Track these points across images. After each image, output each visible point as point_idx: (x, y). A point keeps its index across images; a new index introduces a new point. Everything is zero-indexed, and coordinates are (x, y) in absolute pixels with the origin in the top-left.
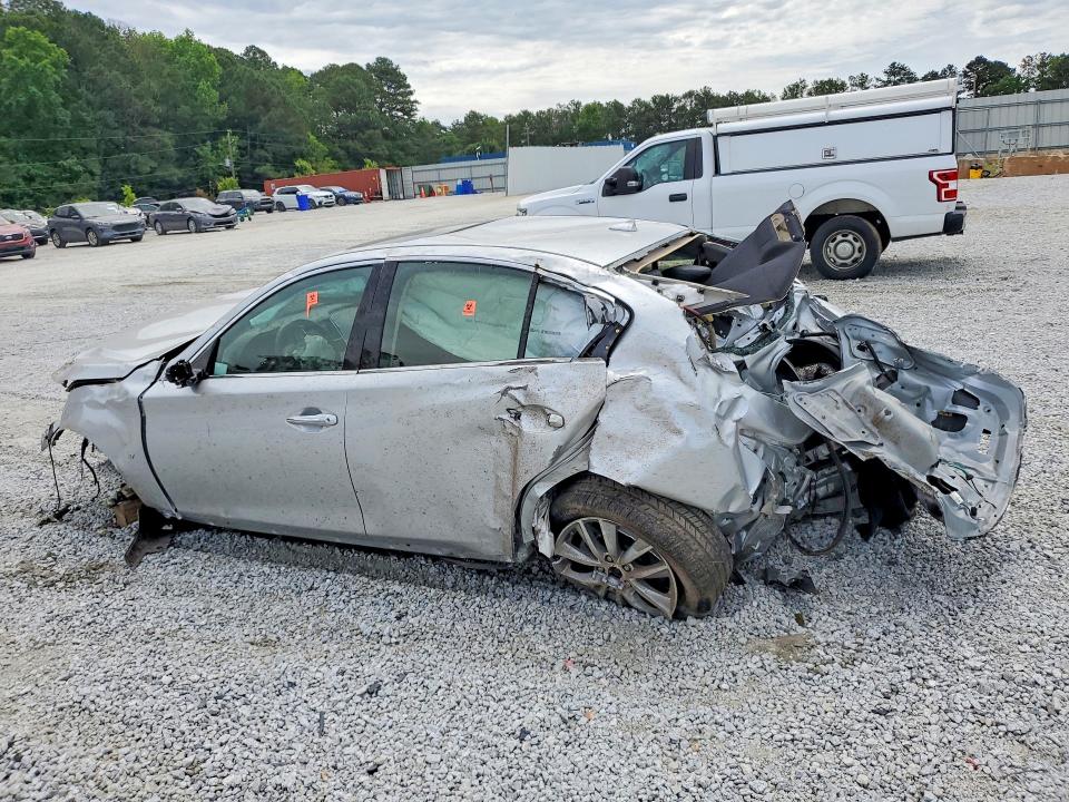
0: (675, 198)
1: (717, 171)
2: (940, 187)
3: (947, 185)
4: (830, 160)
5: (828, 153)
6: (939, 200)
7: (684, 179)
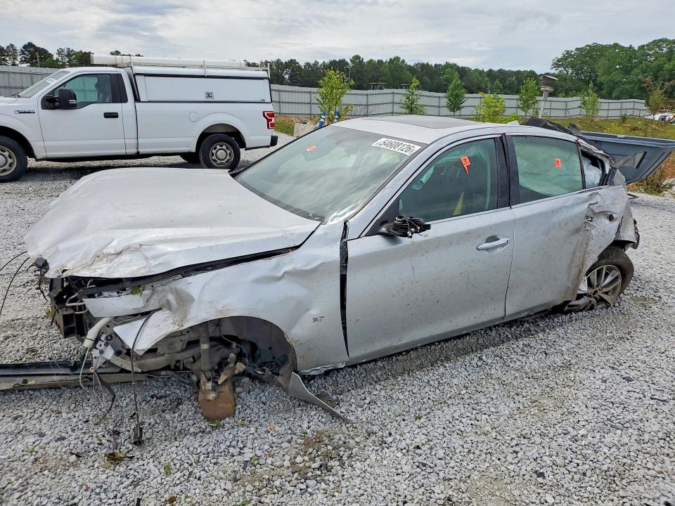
0: (108, 115)
1: (137, 99)
2: (269, 121)
3: (271, 120)
4: (209, 99)
5: (209, 95)
6: (268, 128)
7: (113, 102)
